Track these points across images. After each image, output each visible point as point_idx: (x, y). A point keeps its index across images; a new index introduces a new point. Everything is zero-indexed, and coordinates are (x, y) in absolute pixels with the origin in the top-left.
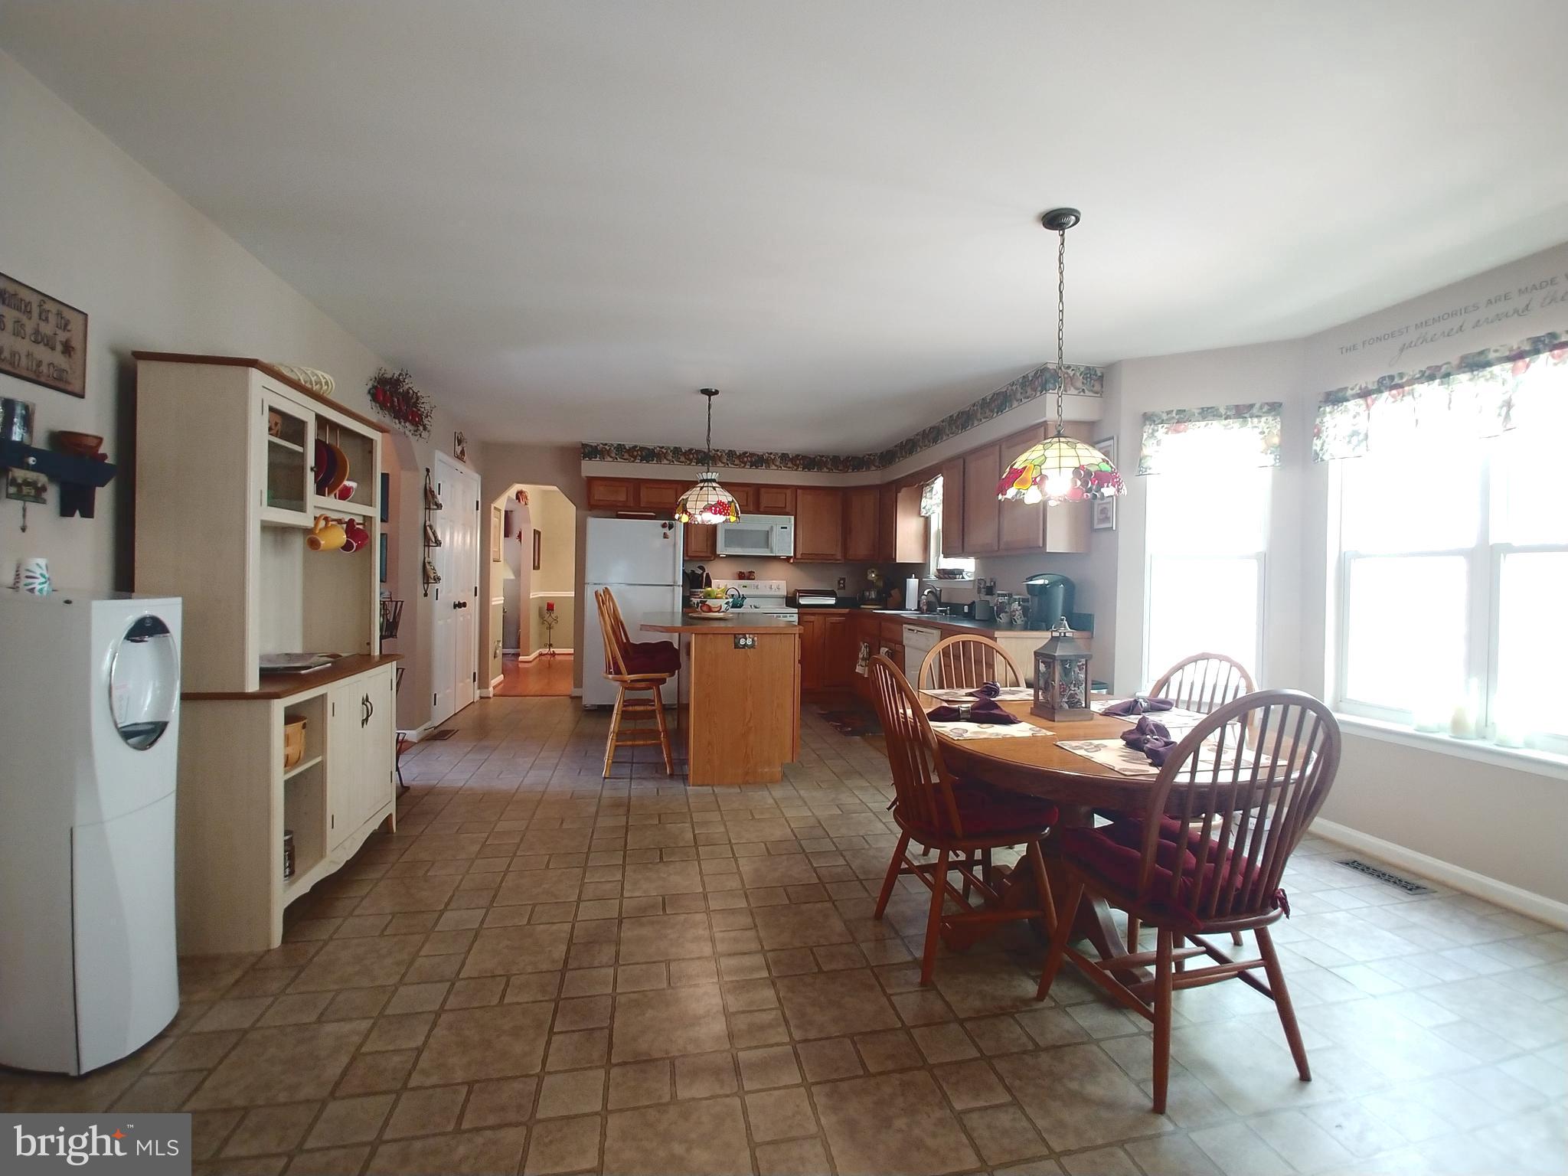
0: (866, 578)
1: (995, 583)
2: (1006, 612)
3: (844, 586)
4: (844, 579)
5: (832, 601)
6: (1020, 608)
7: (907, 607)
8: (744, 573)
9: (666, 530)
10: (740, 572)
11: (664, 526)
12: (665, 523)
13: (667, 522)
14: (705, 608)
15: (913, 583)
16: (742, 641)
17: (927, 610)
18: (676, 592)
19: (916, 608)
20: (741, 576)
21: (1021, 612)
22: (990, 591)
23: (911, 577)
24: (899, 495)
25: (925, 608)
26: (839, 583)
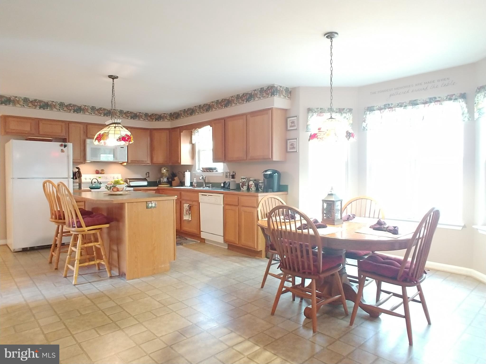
0: (161, 172)
1: (235, 173)
2: (246, 185)
3: (149, 176)
4: (148, 173)
5: (145, 183)
6: (254, 183)
7: (186, 185)
8: (98, 171)
9: (63, 148)
10: (97, 170)
11: (61, 145)
12: (62, 144)
13: (63, 143)
14: (115, 190)
15: (188, 175)
16: (150, 205)
17: (197, 186)
18: (70, 181)
19: (190, 185)
20: (97, 172)
21: (254, 185)
22: (233, 177)
23: (186, 171)
24: (182, 133)
25: (196, 185)
26: (146, 174)
